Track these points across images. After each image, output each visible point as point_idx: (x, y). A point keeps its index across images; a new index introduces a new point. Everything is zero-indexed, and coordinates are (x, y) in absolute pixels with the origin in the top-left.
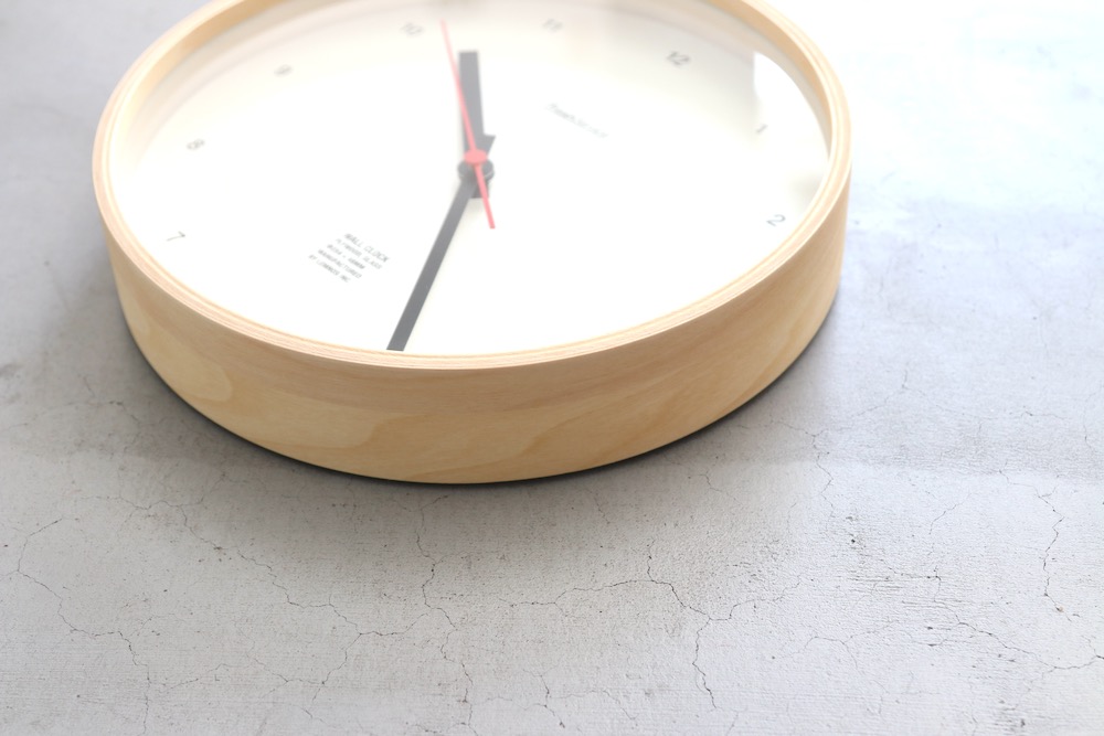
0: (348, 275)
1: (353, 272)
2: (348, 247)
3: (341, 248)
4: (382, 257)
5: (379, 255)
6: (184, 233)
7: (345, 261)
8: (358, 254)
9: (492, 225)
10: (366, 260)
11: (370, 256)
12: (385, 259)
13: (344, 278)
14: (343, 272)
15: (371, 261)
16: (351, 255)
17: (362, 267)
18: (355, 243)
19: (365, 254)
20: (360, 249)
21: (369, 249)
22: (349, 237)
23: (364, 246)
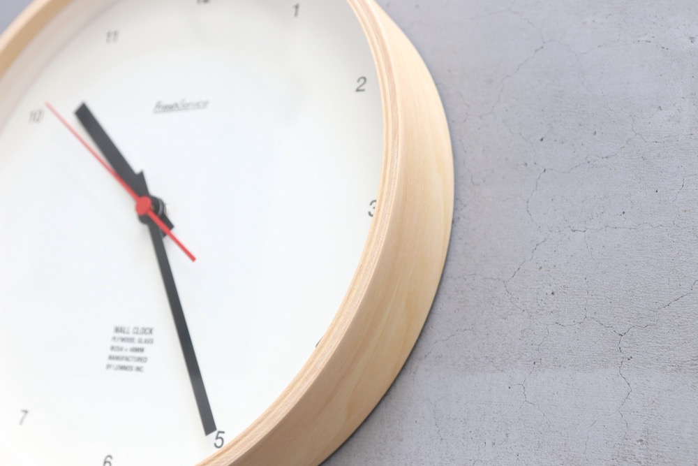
0: (139, 364)
1: (140, 359)
2: (123, 340)
3: (120, 344)
4: (148, 331)
5: (144, 331)
6: (25, 408)
7: (129, 354)
8: (132, 340)
9: (193, 258)
10: (140, 341)
11: (140, 336)
12: (151, 331)
13: (139, 369)
14: (135, 364)
15: (143, 340)
16: (128, 345)
17: (142, 350)
18: (124, 332)
19: (137, 337)
20: (131, 335)
21: (136, 331)
22: (117, 330)
23: (131, 330)
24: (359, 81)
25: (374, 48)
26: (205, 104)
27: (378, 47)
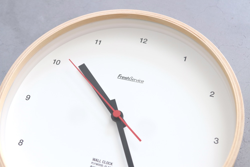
2: (97, 164)
3: (96, 166)
5: (109, 163)
8: (102, 165)
9: (140, 140)
11: (106, 165)
18: (98, 161)
19: (104, 165)
20: (101, 163)
21: (104, 162)
22: (94, 159)
23: (101, 161)
24: (211, 93)
25: (234, 85)
26: (142, 82)
27: (235, 85)
